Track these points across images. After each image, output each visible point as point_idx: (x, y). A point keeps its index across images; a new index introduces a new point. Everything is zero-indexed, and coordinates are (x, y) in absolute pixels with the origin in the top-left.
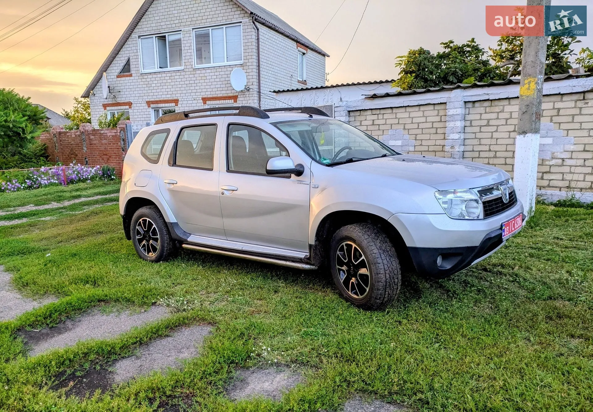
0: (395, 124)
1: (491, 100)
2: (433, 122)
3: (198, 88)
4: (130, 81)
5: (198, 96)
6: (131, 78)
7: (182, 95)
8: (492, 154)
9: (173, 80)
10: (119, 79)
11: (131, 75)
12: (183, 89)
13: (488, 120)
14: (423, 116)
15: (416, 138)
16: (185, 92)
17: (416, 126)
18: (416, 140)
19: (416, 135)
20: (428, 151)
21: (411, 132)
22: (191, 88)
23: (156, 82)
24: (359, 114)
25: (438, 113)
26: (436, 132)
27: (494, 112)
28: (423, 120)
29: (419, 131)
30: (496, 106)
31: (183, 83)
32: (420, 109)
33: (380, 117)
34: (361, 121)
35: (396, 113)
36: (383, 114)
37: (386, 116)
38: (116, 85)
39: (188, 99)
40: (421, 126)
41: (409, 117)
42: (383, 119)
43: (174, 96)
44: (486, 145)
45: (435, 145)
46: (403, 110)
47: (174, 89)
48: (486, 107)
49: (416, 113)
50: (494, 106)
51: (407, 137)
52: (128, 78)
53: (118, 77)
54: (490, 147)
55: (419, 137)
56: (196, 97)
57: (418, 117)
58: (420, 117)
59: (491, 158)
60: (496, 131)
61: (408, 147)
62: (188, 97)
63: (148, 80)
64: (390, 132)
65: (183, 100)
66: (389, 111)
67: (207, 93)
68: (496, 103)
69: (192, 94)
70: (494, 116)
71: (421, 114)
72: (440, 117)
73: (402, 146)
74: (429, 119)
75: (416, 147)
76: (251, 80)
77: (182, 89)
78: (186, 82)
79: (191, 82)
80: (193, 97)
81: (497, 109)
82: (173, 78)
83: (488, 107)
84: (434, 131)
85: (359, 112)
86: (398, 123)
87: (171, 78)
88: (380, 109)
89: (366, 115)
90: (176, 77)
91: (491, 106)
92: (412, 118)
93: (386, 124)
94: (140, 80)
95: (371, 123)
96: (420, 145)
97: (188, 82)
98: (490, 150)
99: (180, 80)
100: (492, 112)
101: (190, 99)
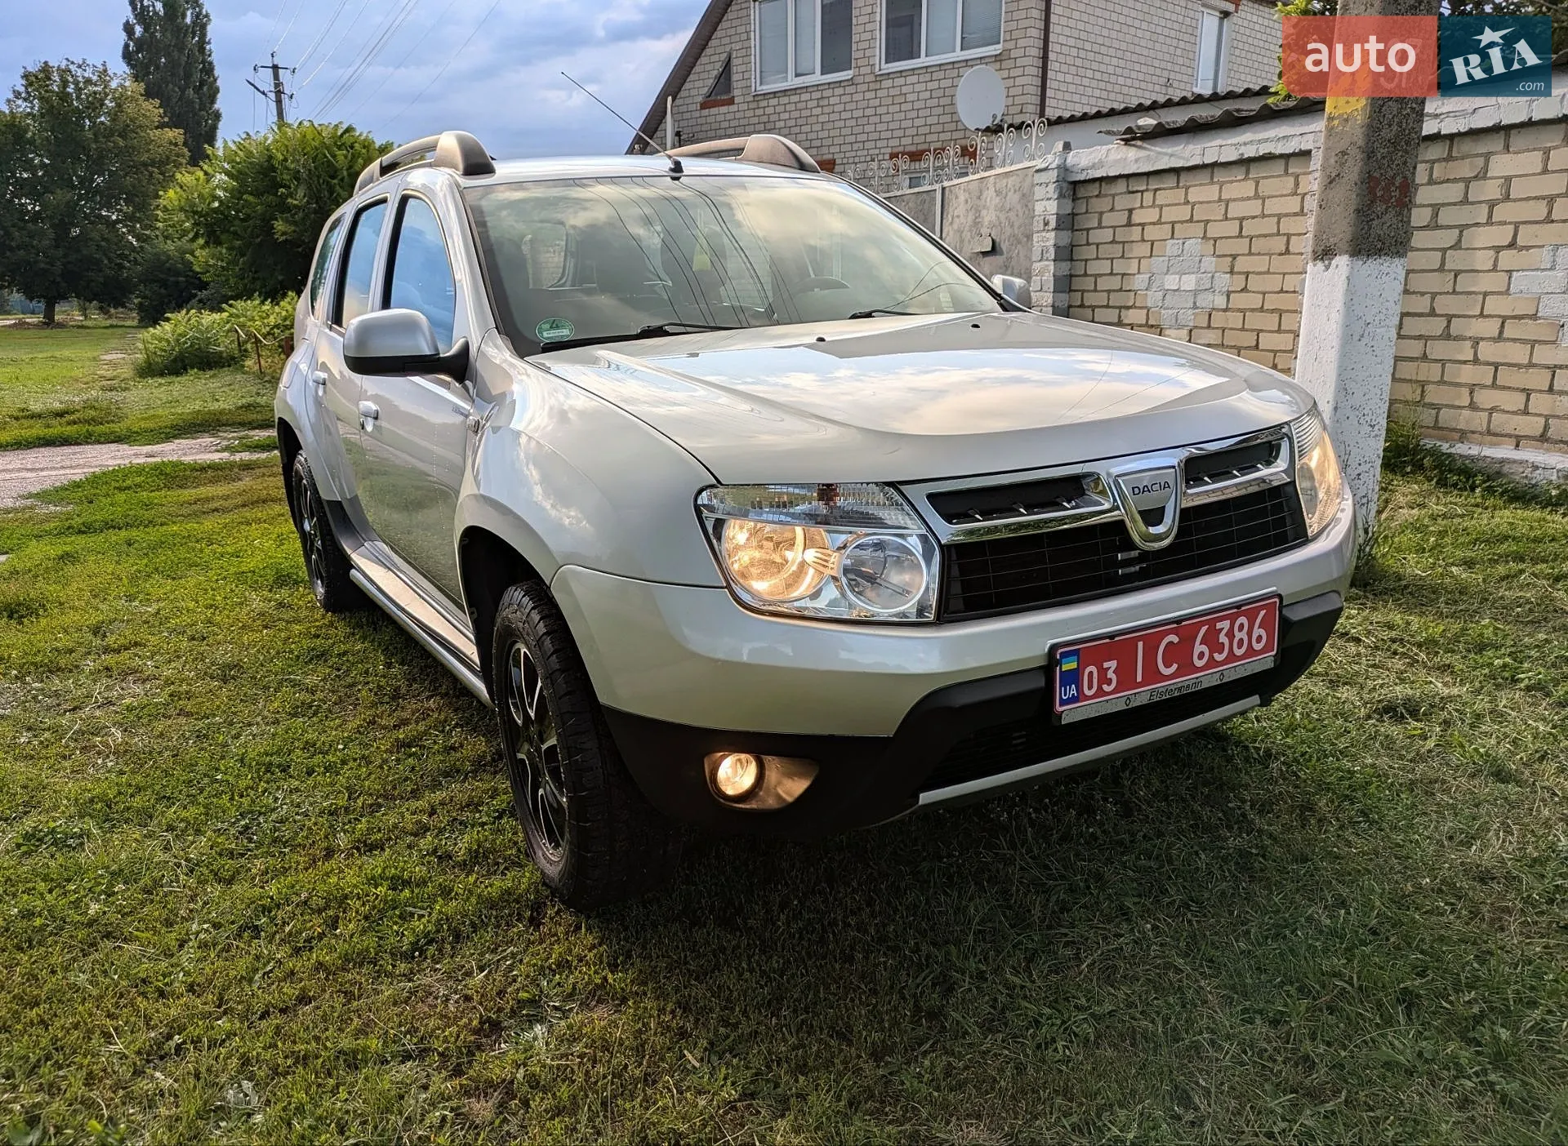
0: (1182, 222)
1: (1451, 137)
2: (1279, 216)
3: (883, 127)
4: (728, 117)
5: (882, 151)
6: (733, 108)
7: (844, 148)
8: (1436, 326)
9: (826, 110)
10: (706, 112)
11: (731, 102)
12: (848, 131)
13: (1436, 208)
14: (1257, 196)
15: (1232, 267)
16: (852, 139)
17: (1232, 228)
18: (1232, 272)
19: (1234, 257)
20: (1261, 309)
21: (1224, 247)
22: (868, 129)
23: (786, 116)
24: (1096, 193)
25: (1297, 184)
26: (1287, 248)
27: (1455, 180)
28: (1254, 207)
29: (1241, 246)
30: (1463, 158)
31: (849, 115)
32: (1248, 172)
33: (1148, 196)
34: (1101, 214)
35: (1187, 188)
36: (1156, 190)
37: (1162, 197)
38: (698, 128)
39: (857, 160)
40: (1250, 228)
41: (1220, 200)
42: (1153, 206)
43: (825, 151)
44: (1423, 294)
45: (1282, 291)
46: (1204, 177)
47: (826, 134)
48: (1433, 162)
49: (1238, 187)
50: (1457, 159)
51: (1209, 263)
52: (724, 109)
53: (704, 106)
54: (1433, 299)
55: (1242, 264)
56: (877, 151)
57: (1243, 199)
58: (1249, 198)
59: (1433, 338)
60: (1457, 246)
61: (1211, 297)
62: (859, 153)
63: (769, 110)
64: (1172, 247)
65: (845, 161)
66: (1171, 181)
67: (905, 141)
68: (1467, 146)
69: (868, 145)
70: (1454, 192)
71: (1248, 189)
72: (1300, 197)
73: (1196, 293)
74: (1273, 207)
75: (1232, 296)
76: (1018, 100)
77: (844, 131)
78: (856, 114)
79: (869, 112)
80: (871, 152)
81: (1465, 169)
82: (825, 102)
83: (1438, 160)
84: (1279, 244)
85: (1097, 184)
86: (1191, 220)
87: (821, 103)
88: (1148, 174)
89: (1113, 196)
90: (833, 101)
91: (1449, 158)
92: (1227, 202)
93: (1159, 222)
94: (751, 113)
95: (1122, 218)
96: (1242, 290)
97: (859, 113)
98: (1432, 313)
99: (840, 108)
100: (1448, 181)
101: (863, 159)
